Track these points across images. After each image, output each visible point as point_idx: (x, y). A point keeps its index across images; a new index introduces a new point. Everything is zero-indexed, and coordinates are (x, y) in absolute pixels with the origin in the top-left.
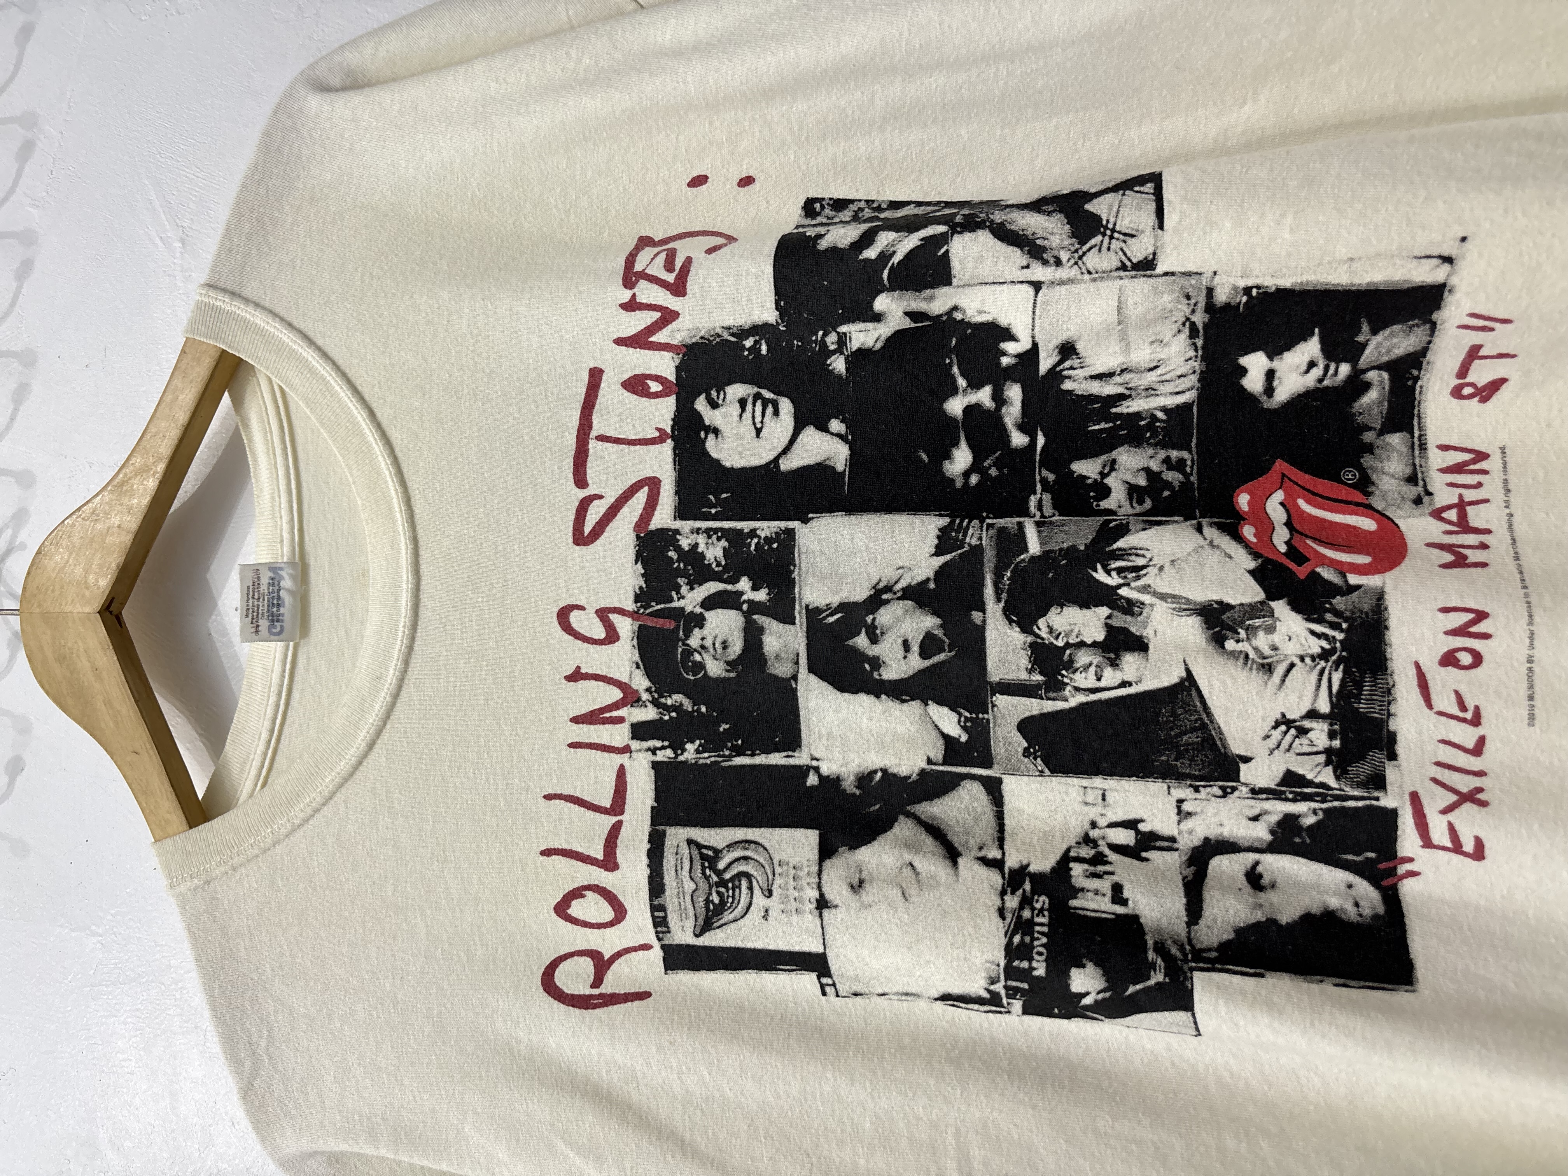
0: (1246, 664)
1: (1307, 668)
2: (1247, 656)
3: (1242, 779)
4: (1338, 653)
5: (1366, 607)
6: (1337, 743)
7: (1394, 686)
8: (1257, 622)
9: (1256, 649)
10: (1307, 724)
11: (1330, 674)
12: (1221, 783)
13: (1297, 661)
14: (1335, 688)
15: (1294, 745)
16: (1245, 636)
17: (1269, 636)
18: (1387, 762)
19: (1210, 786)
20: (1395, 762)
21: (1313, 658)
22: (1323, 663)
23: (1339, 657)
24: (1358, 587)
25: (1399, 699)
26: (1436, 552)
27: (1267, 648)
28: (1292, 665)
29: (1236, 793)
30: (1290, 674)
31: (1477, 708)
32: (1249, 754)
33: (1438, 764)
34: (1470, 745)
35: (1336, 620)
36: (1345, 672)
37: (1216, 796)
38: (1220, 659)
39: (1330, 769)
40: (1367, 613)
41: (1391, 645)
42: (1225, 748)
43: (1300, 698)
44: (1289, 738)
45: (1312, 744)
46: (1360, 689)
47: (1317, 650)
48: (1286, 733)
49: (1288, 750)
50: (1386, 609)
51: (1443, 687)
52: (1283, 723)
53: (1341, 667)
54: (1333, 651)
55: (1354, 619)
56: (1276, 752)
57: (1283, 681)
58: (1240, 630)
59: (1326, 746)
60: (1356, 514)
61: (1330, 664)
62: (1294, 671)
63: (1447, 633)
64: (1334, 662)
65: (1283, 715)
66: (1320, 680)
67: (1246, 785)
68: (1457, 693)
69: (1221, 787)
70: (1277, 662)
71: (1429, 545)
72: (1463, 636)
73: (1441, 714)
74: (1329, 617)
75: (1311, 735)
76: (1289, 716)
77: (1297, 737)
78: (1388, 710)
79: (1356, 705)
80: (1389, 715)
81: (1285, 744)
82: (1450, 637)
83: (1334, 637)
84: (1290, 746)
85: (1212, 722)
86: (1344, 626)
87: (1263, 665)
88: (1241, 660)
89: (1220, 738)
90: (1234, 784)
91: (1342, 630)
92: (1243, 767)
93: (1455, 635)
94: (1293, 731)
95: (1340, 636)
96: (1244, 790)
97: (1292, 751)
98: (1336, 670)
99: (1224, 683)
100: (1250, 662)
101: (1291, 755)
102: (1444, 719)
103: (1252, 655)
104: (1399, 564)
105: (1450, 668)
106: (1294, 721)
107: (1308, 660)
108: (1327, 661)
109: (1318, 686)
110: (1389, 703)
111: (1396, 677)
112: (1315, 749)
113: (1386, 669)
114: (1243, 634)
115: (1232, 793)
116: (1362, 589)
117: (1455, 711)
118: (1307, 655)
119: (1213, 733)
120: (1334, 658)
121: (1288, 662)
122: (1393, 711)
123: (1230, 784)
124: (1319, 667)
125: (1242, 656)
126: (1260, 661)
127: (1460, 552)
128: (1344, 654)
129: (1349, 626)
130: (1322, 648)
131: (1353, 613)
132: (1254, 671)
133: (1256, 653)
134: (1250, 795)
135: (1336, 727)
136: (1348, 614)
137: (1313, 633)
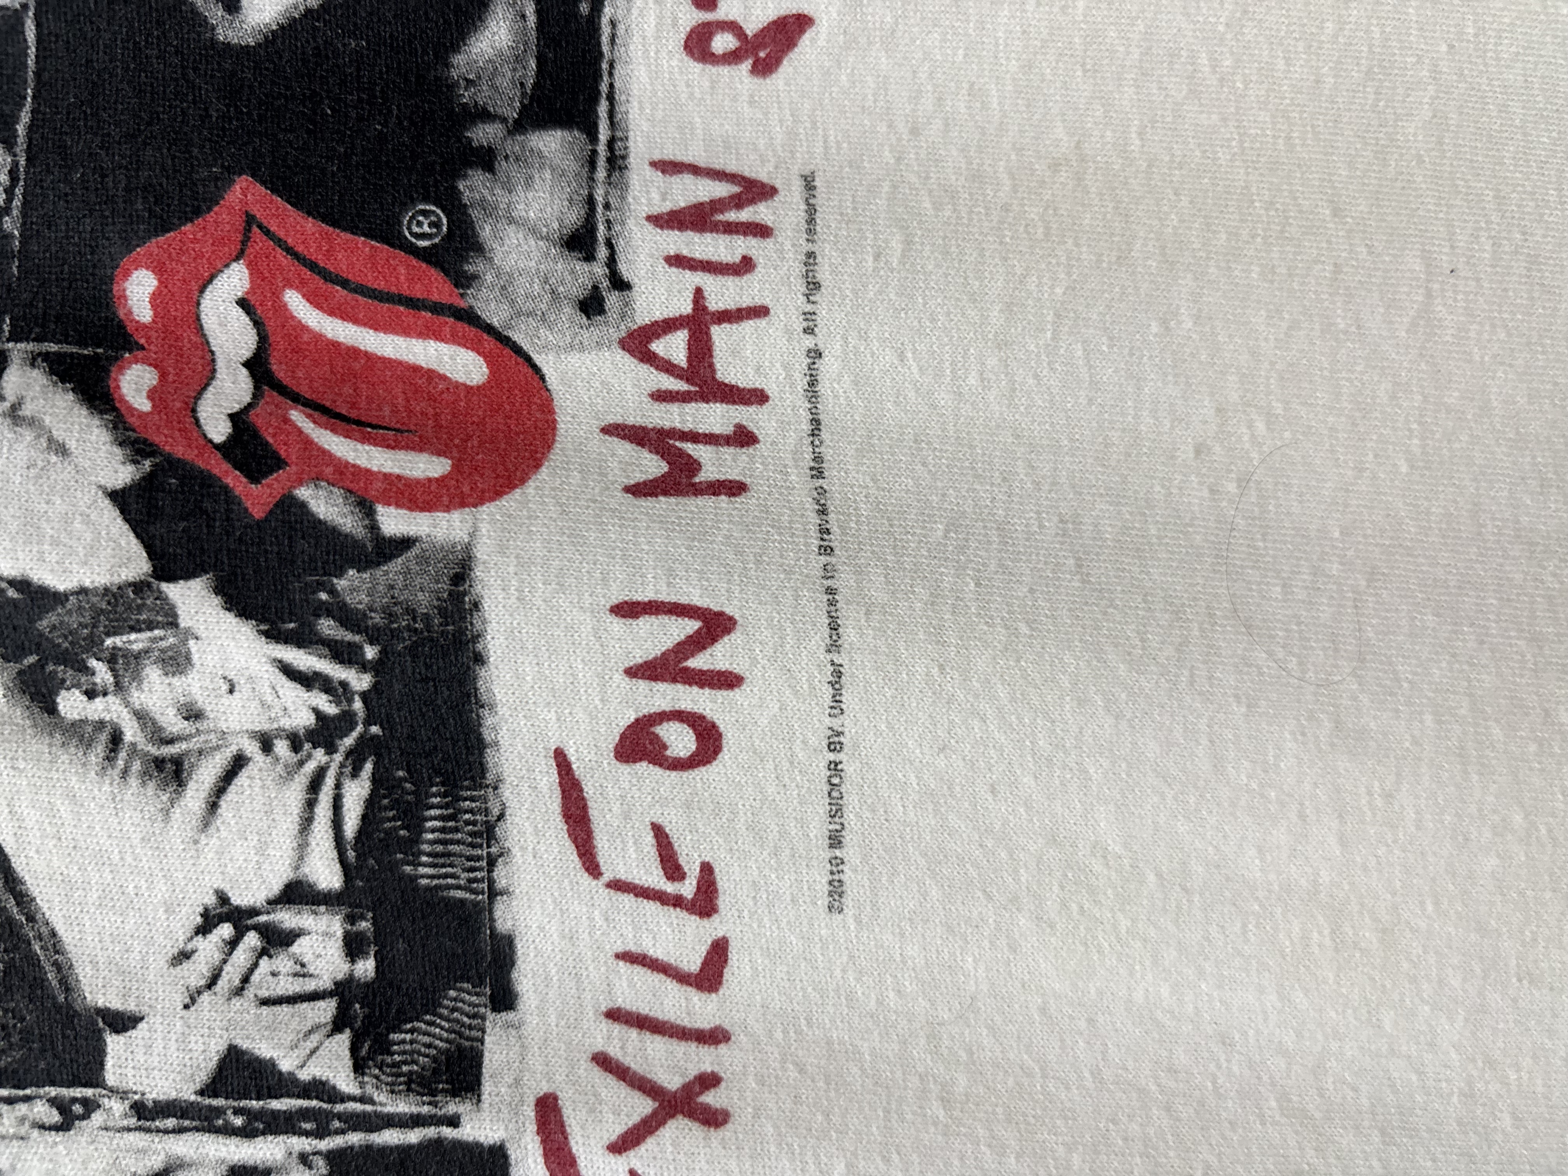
0: (110, 757)
1: (280, 768)
2: (116, 739)
3: (111, 1077)
4: (360, 728)
5: (423, 601)
6: (366, 968)
7: (501, 817)
8: (137, 641)
9: (141, 716)
10: (286, 918)
11: (338, 786)
12: (53, 1091)
13: (252, 748)
14: (351, 825)
15: (255, 978)
16: (109, 678)
17: (176, 681)
18: (491, 1016)
19: (27, 1099)
20: (510, 1016)
21: (295, 743)
22: (319, 756)
23: (361, 737)
24: (405, 543)
25: (515, 851)
26: (624, 449)
27: (171, 712)
28: (239, 762)
29: (97, 1118)
30: (232, 788)
31: (707, 869)
32: (131, 1006)
33: (614, 1015)
34: (692, 962)
35: (349, 637)
36: (375, 780)
37: (42, 1127)
38: (39, 745)
39: (344, 1039)
40: (427, 617)
41: (492, 707)
42: (68, 990)
43: (261, 850)
44: (241, 956)
45: (302, 972)
46: (416, 826)
47: (304, 719)
48: (233, 944)
49: (239, 991)
50: (476, 605)
51: (627, 817)
52: (222, 919)
53: (369, 767)
54: (347, 720)
55: (395, 634)
56: (206, 997)
57: (213, 806)
58: (93, 663)
59: (340, 976)
60: (438, 337)
61: (338, 757)
62: (242, 780)
63: (632, 672)
64: (349, 754)
65: (223, 898)
66: (311, 804)
67: (122, 1094)
68: (658, 831)
69: (54, 1102)
70: (200, 753)
71: (612, 430)
72: (674, 680)
73: (618, 886)
74: (327, 627)
75: (300, 947)
76: (240, 899)
77: (263, 952)
78: (491, 882)
79: (408, 869)
80: (493, 893)
81: (231, 974)
82: (643, 685)
83: (344, 684)
84: (246, 980)
85: (31, 919)
86: (370, 653)
87: (159, 763)
88: (100, 749)
89: (57, 965)
90: (89, 1092)
91: (364, 667)
92: (114, 1043)
93: (654, 678)
94: (252, 939)
95: (360, 682)
96: (117, 1107)
97: (250, 992)
98: (355, 774)
99: (51, 811)
100: (123, 755)
101: (245, 1004)
102: (628, 900)
103: (131, 732)
104: (523, 481)
105: (643, 767)
106: (253, 912)
107: (281, 747)
108: (331, 750)
109: (307, 822)
110: (492, 863)
111: (506, 792)
112: (310, 986)
113: (483, 770)
114: (102, 673)
115: (86, 1116)
116: (414, 551)
117: (656, 879)
118: (280, 733)
119: (37, 947)
120: (349, 741)
121: (229, 753)
122: (501, 882)
123: (78, 1092)
124: (310, 767)
125: (104, 737)
126: (154, 750)
127: (681, 453)
128: (375, 729)
129: (383, 652)
130: (316, 711)
131: (391, 616)
132: (134, 781)
133: (143, 727)
134: (133, 1121)
135: (364, 925)
136: (377, 619)
137: (289, 672)
